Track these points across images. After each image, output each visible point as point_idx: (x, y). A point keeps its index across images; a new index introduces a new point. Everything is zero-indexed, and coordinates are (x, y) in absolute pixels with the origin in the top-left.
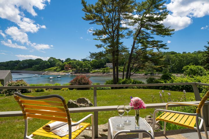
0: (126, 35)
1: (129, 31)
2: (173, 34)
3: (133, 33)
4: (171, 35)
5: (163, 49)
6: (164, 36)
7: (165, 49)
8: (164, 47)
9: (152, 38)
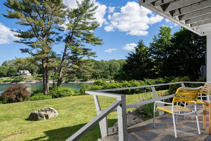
0: (55, 40)
1: (59, 37)
2: (103, 44)
3: (62, 38)
4: (101, 44)
5: (92, 57)
6: (95, 45)
7: (95, 57)
8: (94, 55)
9: (82, 45)
